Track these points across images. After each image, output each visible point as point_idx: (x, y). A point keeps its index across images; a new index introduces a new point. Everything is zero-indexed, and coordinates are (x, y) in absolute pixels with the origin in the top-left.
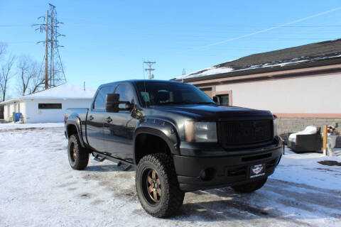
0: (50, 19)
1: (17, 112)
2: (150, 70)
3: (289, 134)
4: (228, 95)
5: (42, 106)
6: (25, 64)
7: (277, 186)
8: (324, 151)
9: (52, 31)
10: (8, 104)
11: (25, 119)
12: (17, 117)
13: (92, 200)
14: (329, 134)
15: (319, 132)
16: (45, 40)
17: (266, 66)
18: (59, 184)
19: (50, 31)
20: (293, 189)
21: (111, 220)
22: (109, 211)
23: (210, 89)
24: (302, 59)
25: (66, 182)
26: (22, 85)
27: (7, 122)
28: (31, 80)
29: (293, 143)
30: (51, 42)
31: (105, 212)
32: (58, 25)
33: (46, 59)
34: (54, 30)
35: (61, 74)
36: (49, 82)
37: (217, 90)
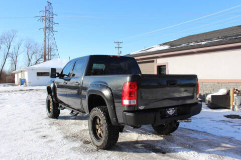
0: (48, 12)
1: (23, 78)
3: (207, 94)
4: (165, 66)
5: (39, 74)
6: (29, 45)
7: (184, 133)
8: (231, 107)
9: (49, 21)
10: (18, 73)
11: (27, 83)
12: (22, 82)
13: (47, 140)
14: (235, 95)
15: (228, 93)
16: (44, 27)
17: (192, 44)
18: (31, 128)
19: (48, 21)
20: (195, 135)
21: (53, 153)
22: (55, 147)
23: (153, 61)
24: (219, 38)
25: (36, 127)
26: (27, 59)
27: (16, 85)
28: (34, 56)
29: (209, 101)
30: (48, 29)
31: (51, 148)
32: (53, 16)
33: (45, 41)
34: (51, 20)
35: (56, 51)
36: (47, 57)
37: (157, 62)
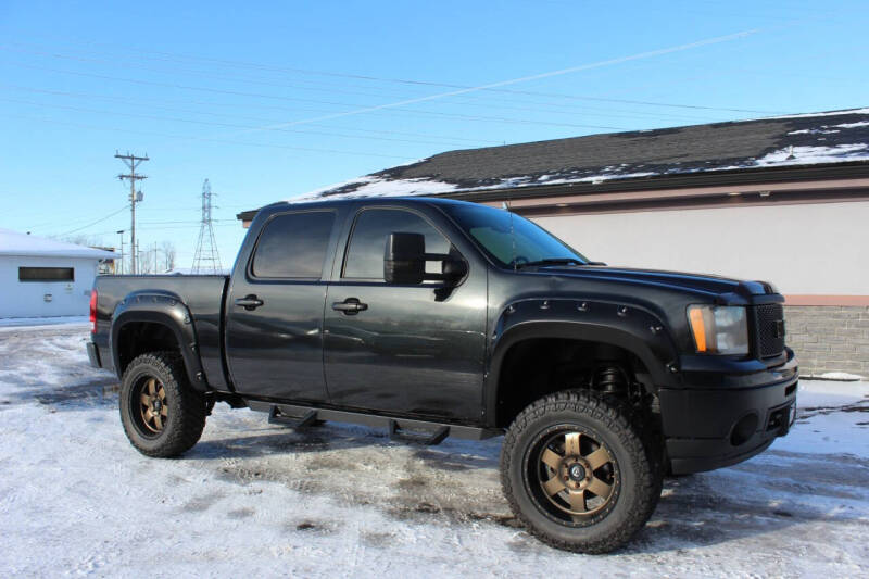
2: (134, 178)
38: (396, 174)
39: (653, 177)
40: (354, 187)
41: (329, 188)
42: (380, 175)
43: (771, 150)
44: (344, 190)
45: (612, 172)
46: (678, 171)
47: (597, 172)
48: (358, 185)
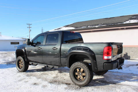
38: (67, 26)
39: (106, 26)
40: (60, 29)
41: (56, 29)
42: (65, 26)
43: (127, 21)
44: (58, 29)
45: (100, 25)
46: (110, 25)
47: (97, 25)
48: (61, 28)
